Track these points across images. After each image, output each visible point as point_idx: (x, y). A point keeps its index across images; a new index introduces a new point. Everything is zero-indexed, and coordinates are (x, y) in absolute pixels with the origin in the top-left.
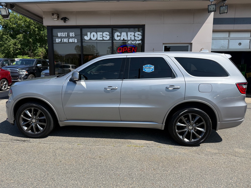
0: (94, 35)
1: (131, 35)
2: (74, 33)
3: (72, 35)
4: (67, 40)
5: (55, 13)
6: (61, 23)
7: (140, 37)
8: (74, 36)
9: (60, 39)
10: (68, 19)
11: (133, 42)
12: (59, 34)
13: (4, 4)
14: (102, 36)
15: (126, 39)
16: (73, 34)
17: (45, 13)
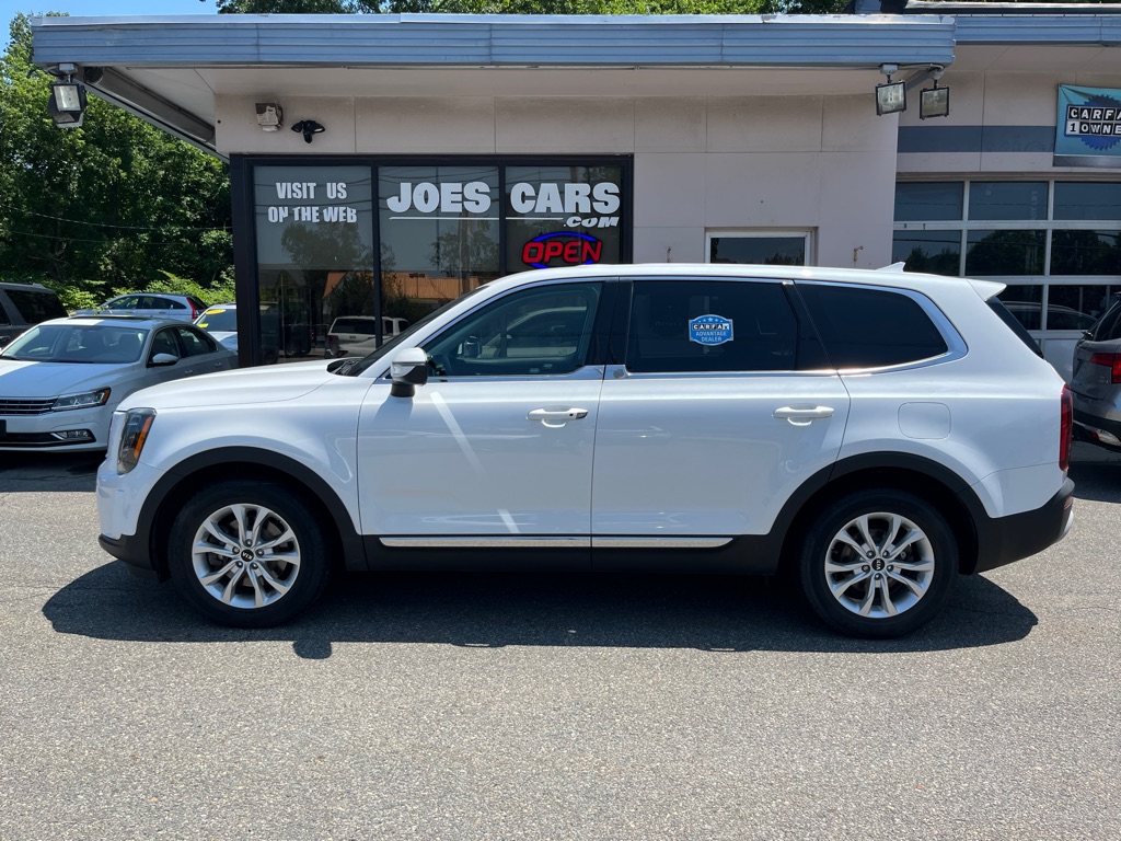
0: (426, 200)
1: (577, 193)
2: (344, 186)
3: (338, 191)
4: (315, 214)
5: (268, 104)
6: (294, 144)
7: (615, 204)
8: (345, 196)
9: (286, 208)
10: (322, 127)
11: (585, 223)
12: (283, 190)
13: (71, 67)
14: (459, 197)
15: (557, 208)
16: (340, 189)
17: (220, 98)
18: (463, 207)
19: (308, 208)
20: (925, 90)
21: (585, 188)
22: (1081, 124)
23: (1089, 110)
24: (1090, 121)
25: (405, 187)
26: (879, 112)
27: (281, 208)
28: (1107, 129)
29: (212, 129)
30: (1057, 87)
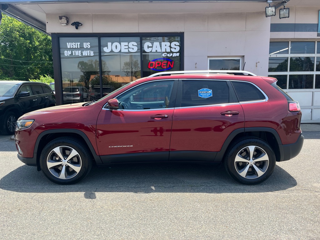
1: (166, 45)
2: (89, 44)
4: (80, 53)
5: (63, 16)
6: (72, 30)
7: (178, 49)
8: (90, 47)
9: (70, 51)
10: (81, 24)
12: (69, 45)
14: (127, 47)
15: (159, 50)
16: (88, 45)
17: (48, 15)
18: (129, 51)
19: (78, 51)
20: (281, 9)
21: (168, 44)
26: (266, 17)
27: (68, 51)
29: (45, 25)
30: (319, 11)
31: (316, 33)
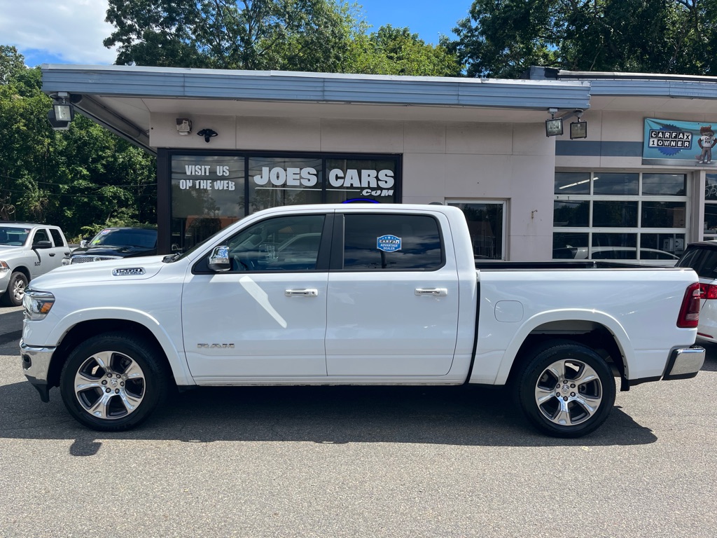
0: (278, 177)
1: (369, 176)
2: (228, 168)
3: (223, 172)
4: (209, 185)
5: (184, 119)
6: (198, 143)
7: (391, 182)
8: (228, 174)
9: (191, 181)
10: (216, 133)
11: (373, 193)
12: (189, 170)
13: (66, 94)
14: (298, 177)
15: (357, 184)
16: (225, 170)
17: (156, 116)
18: (300, 182)
19: (205, 181)
20: (573, 123)
21: (373, 173)
22: (658, 140)
23: (663, 133)
24: (663, 139)
25: (265, 170)
26: (547, 136)
27: (188, 181)
28: (673, 144)
29: (147, 133)
30: (644, 119)
31: (639, 159)
